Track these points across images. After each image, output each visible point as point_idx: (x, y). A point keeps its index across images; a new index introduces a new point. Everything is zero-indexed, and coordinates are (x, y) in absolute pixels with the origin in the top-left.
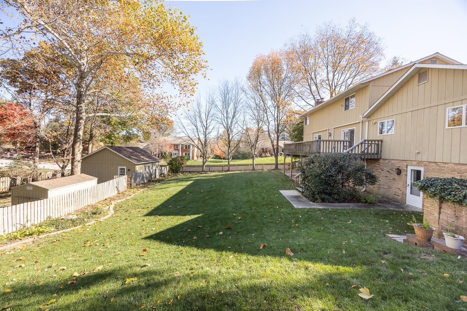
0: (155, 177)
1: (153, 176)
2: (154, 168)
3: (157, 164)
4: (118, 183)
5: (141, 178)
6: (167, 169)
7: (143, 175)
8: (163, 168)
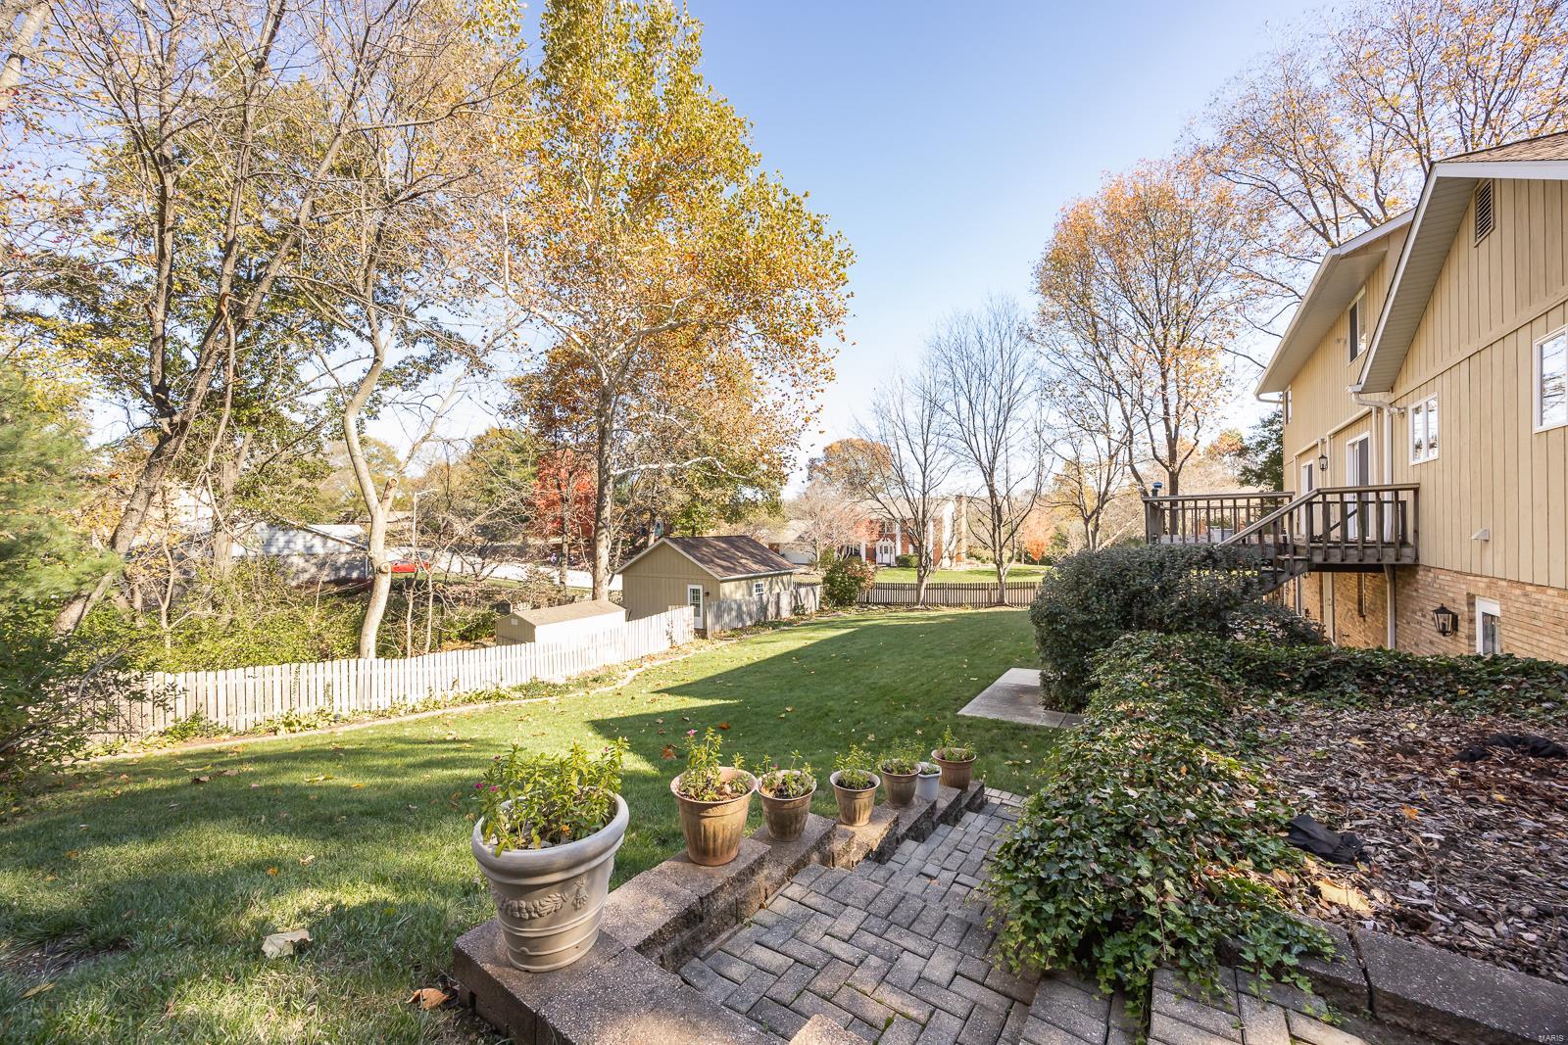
0: (778, 613)
1: (771, 610)
2: (776, 590)
3: (785, 578)
4: (671, 624)
5: (734, 613)
6: (818, 593)
7: (740, 607)
8: (803, 591)
